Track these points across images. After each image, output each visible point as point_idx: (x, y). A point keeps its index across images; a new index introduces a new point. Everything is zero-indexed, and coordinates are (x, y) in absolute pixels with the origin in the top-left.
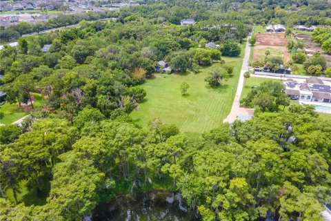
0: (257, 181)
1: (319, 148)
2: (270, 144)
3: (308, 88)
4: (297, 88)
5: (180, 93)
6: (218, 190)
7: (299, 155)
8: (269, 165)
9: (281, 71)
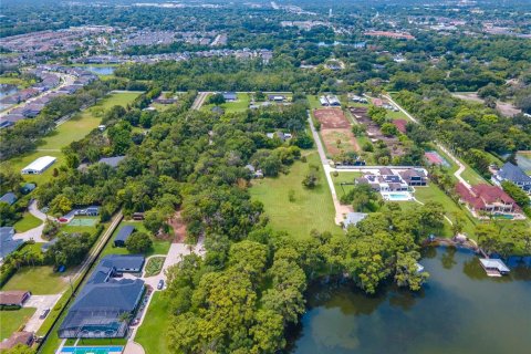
0: (385, 255)
1: (407, 230)
2: (384, 234)
3: (384, 180)
4: (376, 181)
5: (288, 198)
6: (369, 263)
7: (399, 236)
8: (389, 245)
9: (358, 164)
